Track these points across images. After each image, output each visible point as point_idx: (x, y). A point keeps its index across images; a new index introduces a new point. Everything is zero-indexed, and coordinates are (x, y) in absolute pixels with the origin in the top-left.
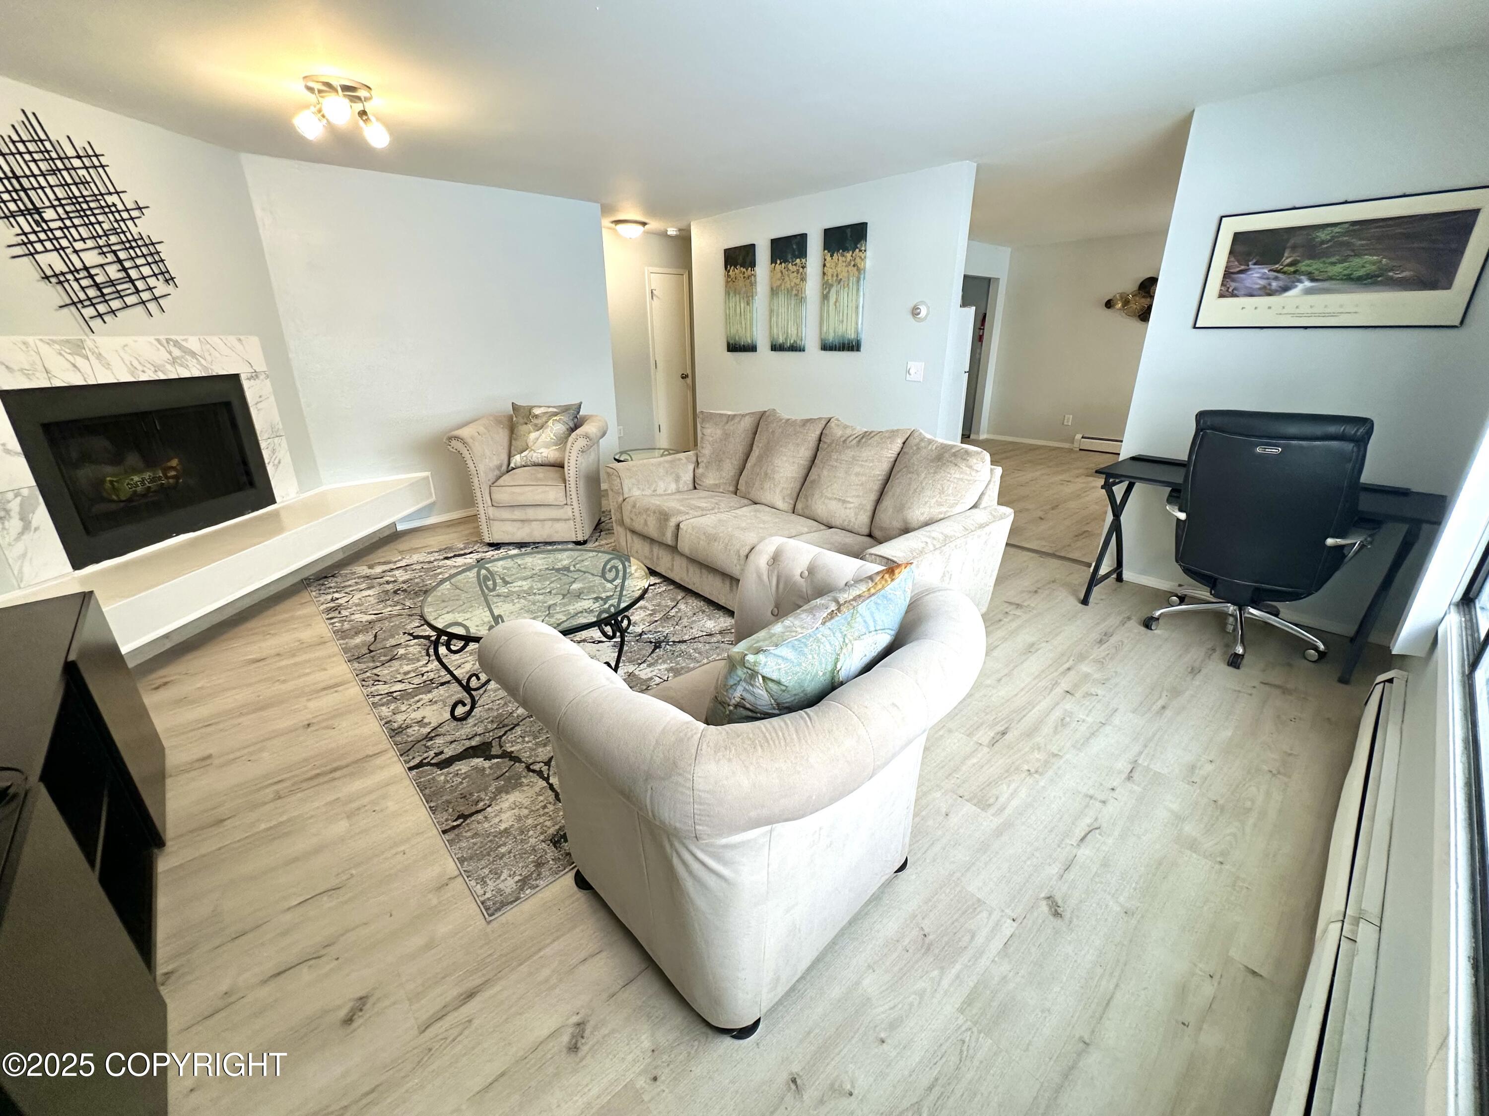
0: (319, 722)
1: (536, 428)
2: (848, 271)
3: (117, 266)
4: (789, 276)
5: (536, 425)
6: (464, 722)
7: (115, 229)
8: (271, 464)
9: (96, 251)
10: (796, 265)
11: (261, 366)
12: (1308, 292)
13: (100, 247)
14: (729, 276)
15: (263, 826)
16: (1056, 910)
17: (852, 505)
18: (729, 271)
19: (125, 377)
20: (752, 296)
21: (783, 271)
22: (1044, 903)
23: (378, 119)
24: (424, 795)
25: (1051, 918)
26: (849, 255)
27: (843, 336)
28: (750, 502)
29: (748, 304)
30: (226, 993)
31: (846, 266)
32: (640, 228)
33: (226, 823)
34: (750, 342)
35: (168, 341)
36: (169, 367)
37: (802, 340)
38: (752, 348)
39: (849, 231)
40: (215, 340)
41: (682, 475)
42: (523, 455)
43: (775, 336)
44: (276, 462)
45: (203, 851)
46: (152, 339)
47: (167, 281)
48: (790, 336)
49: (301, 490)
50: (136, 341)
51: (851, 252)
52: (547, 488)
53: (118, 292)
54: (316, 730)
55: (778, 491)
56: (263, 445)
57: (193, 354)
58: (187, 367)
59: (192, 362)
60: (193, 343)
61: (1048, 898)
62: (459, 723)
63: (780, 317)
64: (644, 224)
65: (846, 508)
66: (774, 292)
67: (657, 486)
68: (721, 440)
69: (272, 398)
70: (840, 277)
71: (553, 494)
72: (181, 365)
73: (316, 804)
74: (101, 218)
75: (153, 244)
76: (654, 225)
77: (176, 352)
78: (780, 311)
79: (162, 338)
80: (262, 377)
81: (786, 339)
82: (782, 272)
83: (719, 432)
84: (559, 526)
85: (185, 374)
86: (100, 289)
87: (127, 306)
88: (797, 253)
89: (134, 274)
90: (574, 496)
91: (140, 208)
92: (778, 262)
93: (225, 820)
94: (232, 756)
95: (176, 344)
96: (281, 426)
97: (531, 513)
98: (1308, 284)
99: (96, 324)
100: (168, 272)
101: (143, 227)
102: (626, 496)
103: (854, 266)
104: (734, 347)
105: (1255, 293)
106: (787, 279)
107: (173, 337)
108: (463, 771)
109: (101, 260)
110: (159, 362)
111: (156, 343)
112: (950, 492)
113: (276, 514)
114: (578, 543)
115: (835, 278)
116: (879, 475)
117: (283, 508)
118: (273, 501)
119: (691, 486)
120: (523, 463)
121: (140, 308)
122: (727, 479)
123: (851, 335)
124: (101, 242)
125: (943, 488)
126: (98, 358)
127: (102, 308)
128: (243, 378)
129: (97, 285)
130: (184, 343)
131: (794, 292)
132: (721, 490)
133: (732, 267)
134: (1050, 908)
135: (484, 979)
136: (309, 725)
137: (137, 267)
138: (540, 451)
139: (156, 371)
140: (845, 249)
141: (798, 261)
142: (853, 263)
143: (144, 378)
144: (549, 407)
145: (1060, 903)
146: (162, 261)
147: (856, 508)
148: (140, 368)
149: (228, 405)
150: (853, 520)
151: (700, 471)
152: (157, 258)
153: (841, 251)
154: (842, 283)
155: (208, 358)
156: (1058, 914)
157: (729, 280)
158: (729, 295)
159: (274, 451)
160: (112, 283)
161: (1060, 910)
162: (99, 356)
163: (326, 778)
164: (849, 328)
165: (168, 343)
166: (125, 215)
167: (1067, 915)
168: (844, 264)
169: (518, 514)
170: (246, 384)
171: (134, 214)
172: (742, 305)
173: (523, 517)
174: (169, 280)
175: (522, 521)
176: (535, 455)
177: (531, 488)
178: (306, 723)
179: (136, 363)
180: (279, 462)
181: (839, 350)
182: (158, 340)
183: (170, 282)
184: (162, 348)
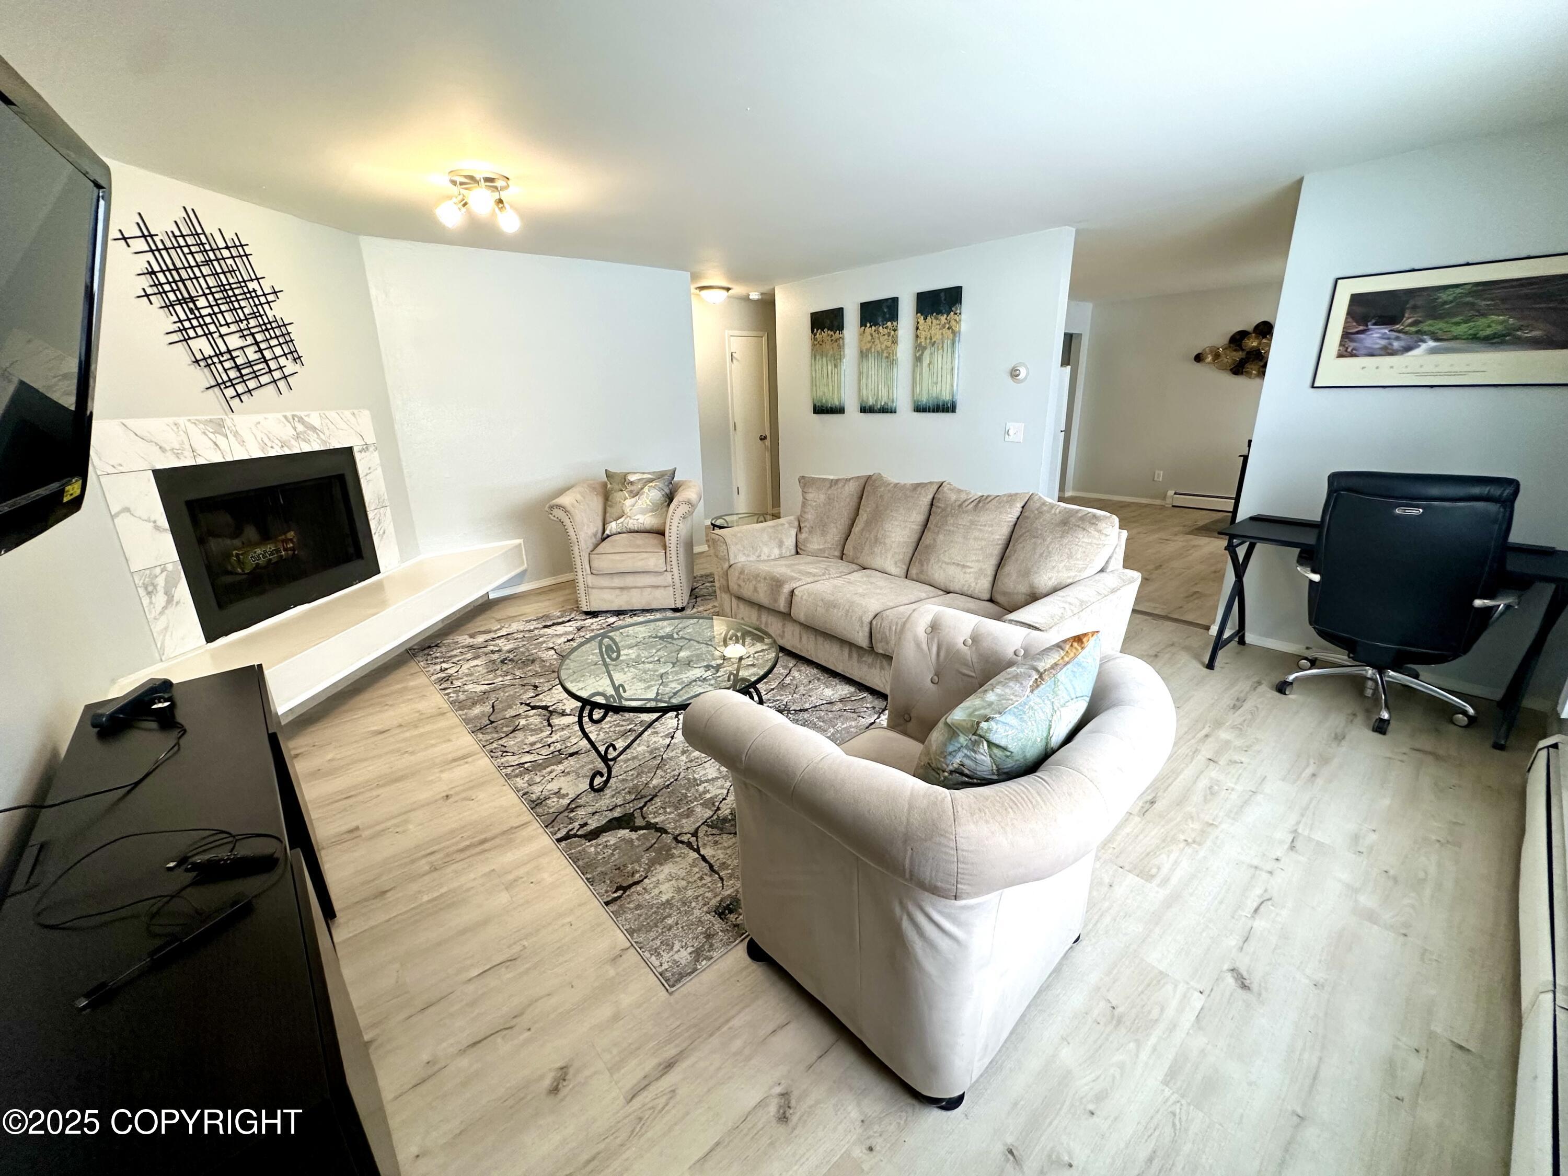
0: (457, 794)
1: (632, 495)
2: (942, 334)
3: (255, 348)
4: (879, 338)
5: (631, 492)
6: (602, 793)
7: (254, 313)
8: (377, 534)
9: (238, 335)
10: (887, 328)
11: (371, 439)
12: (1433, 351)
13: (241, 331)
14: (815, 339)
15: (426, 898)
16: (1243, 983)
17: (972, 570)
18: (815, 335)
19: (257, 454)
20: (840, 359)
21: (874, 333)
22: (1229, 975)
23: (511, 206)
24: (578, 867)
25: (1240, 991)
26: (943, 318)
27: (937, 398)
28: (858, 567)
29: (836, 366)
30: (428, 1063)
31: (940, 329)
32: (724, 293)
33: (389, 894)
34: (837, 403)
35: (293, 416)
36: (293, 442)
37: (893, 402)
38: (840, 410)
39: (942, 295)
40: (332, 415)
41: (785, 540)
42: (619, 521)
43: (865, 399)
44: (381, 532)
45: (372, 923)
46: (280, 416)
47: (295, 360)
48: (880, 397)
49: (403, 560)
50: (265, 418)
51: (945, 316)
52: (645, 555)
53: (254, 372)
54: (456, 802)
55: (889, 556)
56: (370, 516)
57: (314, 429)
58: (308, 442)
59: (313, 436)
60: (314, 419)
61: (1232, 970)
62: (596, 794)
63: (870, 380)
64: (728, 289)
65: (965, 573)
66: (863, 355)
67: (761, 552)
68: (824, 505)
69: (380, 470)
70: (933, 340)
71: (654, 561)
72: (304, 440)
73: (472, 876)
74: (243, 303)
75: (285, 325)
76: (738, 290)
77: (300, 428)
78: (870, 373)
79: (289, 414)
80: (372, 448)
81: (876, 401)
82: (872, 335)
83: (822, 497)
84: (659, 593)
85: (307, 448)
86: (239, 370)
87: (261, 386)
88: (887, 316)
89: (268, 354)
90: (674, 563)
91: (275, 292)
92: (868, 325)
93: (386, 891)
94: (378, 828)
95: (301, 420)
96: (386, 497)
97: (629, 581)
98: (1432, 344)
99: (235, 403)
100: (296, 351)
101: (278, 311)
102: (732, 562)
103: (949, 328)
104: (820, 410)
105: (1375, 353)
106: (877, 341)
107: (298, 413)
108: (612, 843)
109: (241, 343)
110: (285, 438)
111: (283, 419)
112: (1079, 556)
113: (380, 585)
114: (675, 610)
115: (928, 341)
116: (998, 539)
117: (387, 577)
118: (379, 572)
119: (793, 551)
120: (619, 530)
121: (272, 386)
122: (833, 544)
123: (946, 397)
124: (243, 326)
125: (1071, 553)
126: (235, 436)
127: (240, 388)
128: (355, 450)
129: (237, 367)
130: (306, 419)
131: (885, 354)
132: (826, 555)
133: (819, 331)
134: (1236, 980)
135: (679, 1049)
136: (447, 796)
137: (271, 347)
138: (636, 518)
139: (282, 446)
140: (940, 312)
141: (889, 324)
142: (947, 326)
143: (272, 453)
144: (644, 473)
145: (1245, 974)
146: (292, 341)
147: (975, 573)
148: (269, 444)
149: (341, 478)
150: (973, 585)
151: (803, 536)
152: (288, 339)
153: (934, 314)
154: (936, 345)
155: (327, 432)
156: (1246, 986)
157: (816, 343)
158: (815, 358)
159: (379, 522)
160: (250, 364)
161: (1247, 983)
162: (236, 434)
163: (478, 849)
164: (944, 389)
165: (294, 419)
166: (263, 300)
167: (1255, 987)
168: (938, 327)
169: (617, 582)
170: (358, 456)
171: (270, 298)
172: (830, 368)
173: (622, 585)
174: (297, 359)
175: (621, 588)
176: (631, 521)
177: (630, 555)
178: (445, 794)
179: (266, 440)
180: (384, 533)
181: (933, 411)
182: (285, 417)
183: (298, 361)
184: (288, 424)
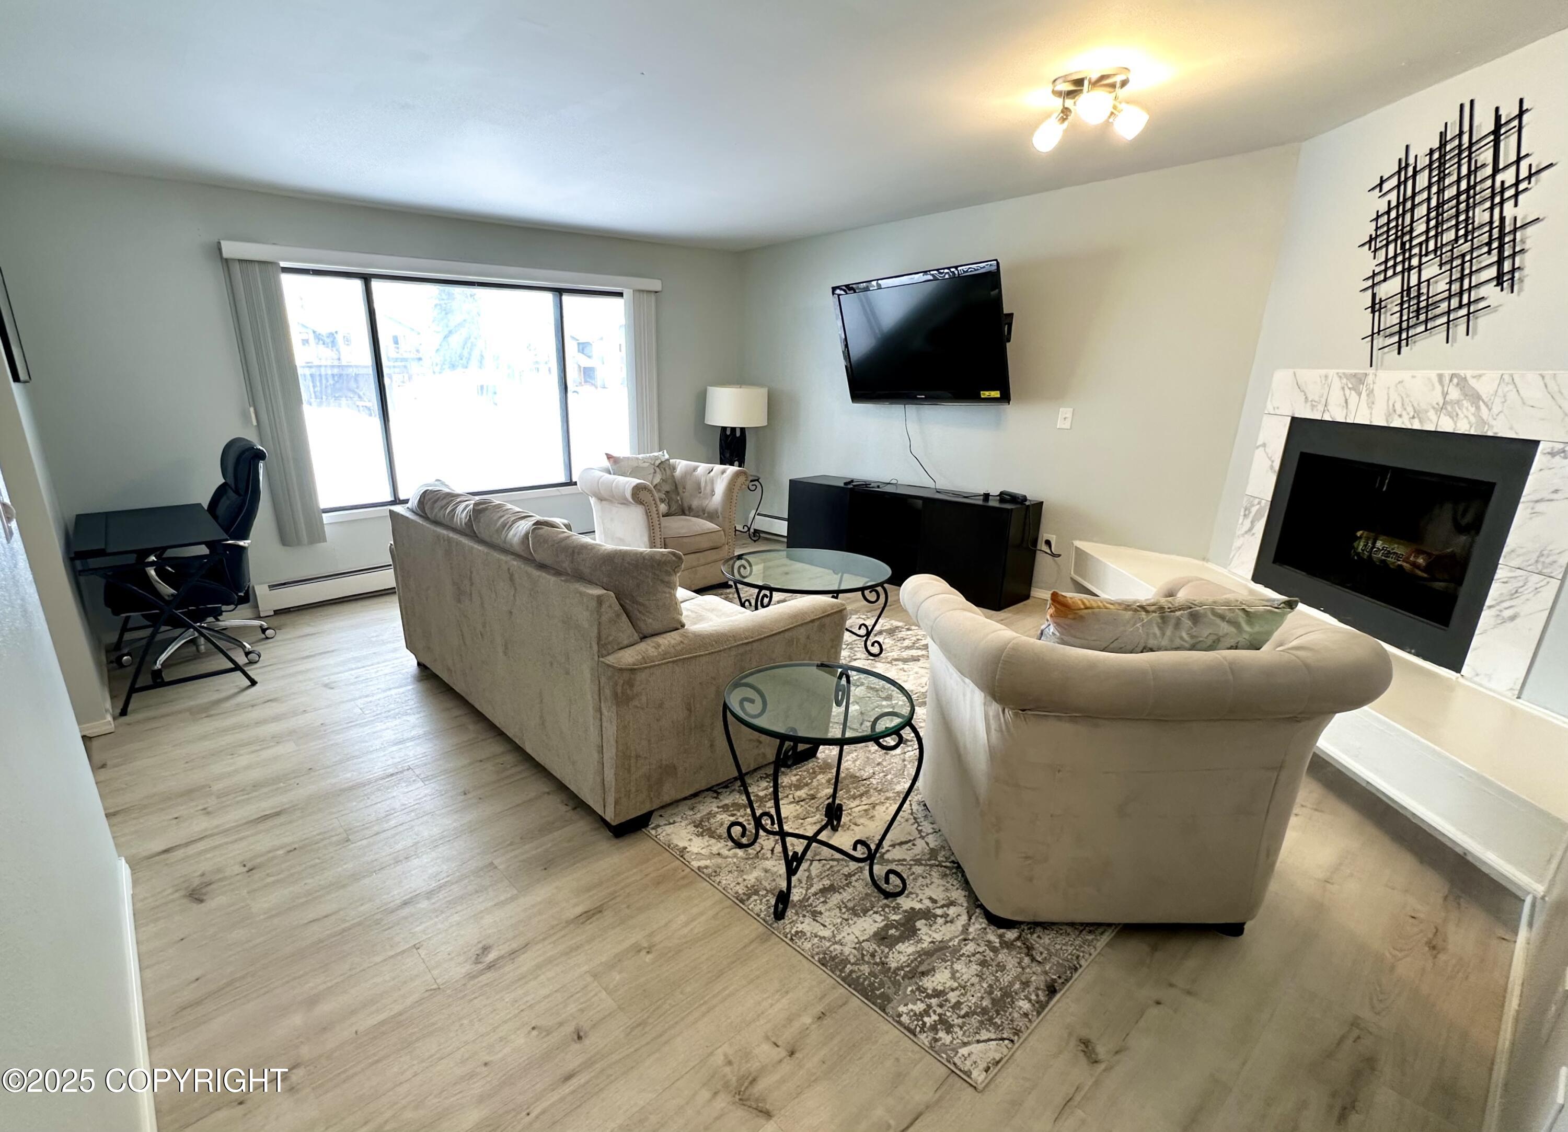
8: (1494, 611)
9: (1440, 261)
19: (1379, 420)
44: (1505, 613)
53: (1427, 313)
56: (1501, 573)
57: (1477, 400)
58: (1454, 417)
59: (1468, 409)
60: (1485, 385)
72: (1451, 414)
79: (1448, 373)
87: (1426, 331)
89: (1466, 283)
107: (1463, 373)
111: (1436, 380)
121: (1443, 331)
126: (1368, 395)
127: (1402, 336)
128: (1542, 449)
130: (1472, 383)
137: (1478, 270)
148: (1399, 409)
155: (1498, 408)
159: (1514, 592)
162: (1371, 395)
165: (1451, 381)
166: (1509, 193)
170: (1540, 460)
171: (1523, 186)
182: (1441, 377)
184: (1438, 388)
